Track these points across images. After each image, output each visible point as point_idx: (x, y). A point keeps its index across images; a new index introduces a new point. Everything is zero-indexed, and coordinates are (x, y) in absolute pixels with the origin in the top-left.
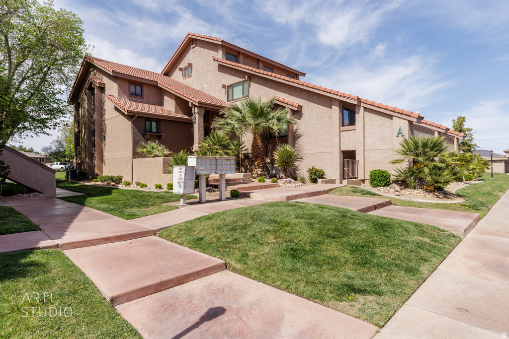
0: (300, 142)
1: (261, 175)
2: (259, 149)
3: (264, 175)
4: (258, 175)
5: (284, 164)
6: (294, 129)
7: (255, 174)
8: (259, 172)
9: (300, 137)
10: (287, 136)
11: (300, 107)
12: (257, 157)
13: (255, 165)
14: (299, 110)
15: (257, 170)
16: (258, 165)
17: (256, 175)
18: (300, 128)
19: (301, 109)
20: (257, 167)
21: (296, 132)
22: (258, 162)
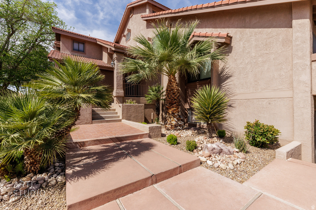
0: (228, 84)
1: (176, 126)
2: (174, 94)
3: (180, 125)
4: (172, 126)
5: (208, 116)
6: (220, 68)
7: (169, 124)
8: (174, 123)
9: (228, 78)
10: (210, 78)
11: (229, 38)
12: (171, 104)
13: (169, 113)
14: (228, 42)
15: (172, 119)
16: (173, 113)
17: (170, 126)
18: (227, 66)
19: (231, 41)
20: (171, 116)
21: (222, 73)
22: (172, 109)
